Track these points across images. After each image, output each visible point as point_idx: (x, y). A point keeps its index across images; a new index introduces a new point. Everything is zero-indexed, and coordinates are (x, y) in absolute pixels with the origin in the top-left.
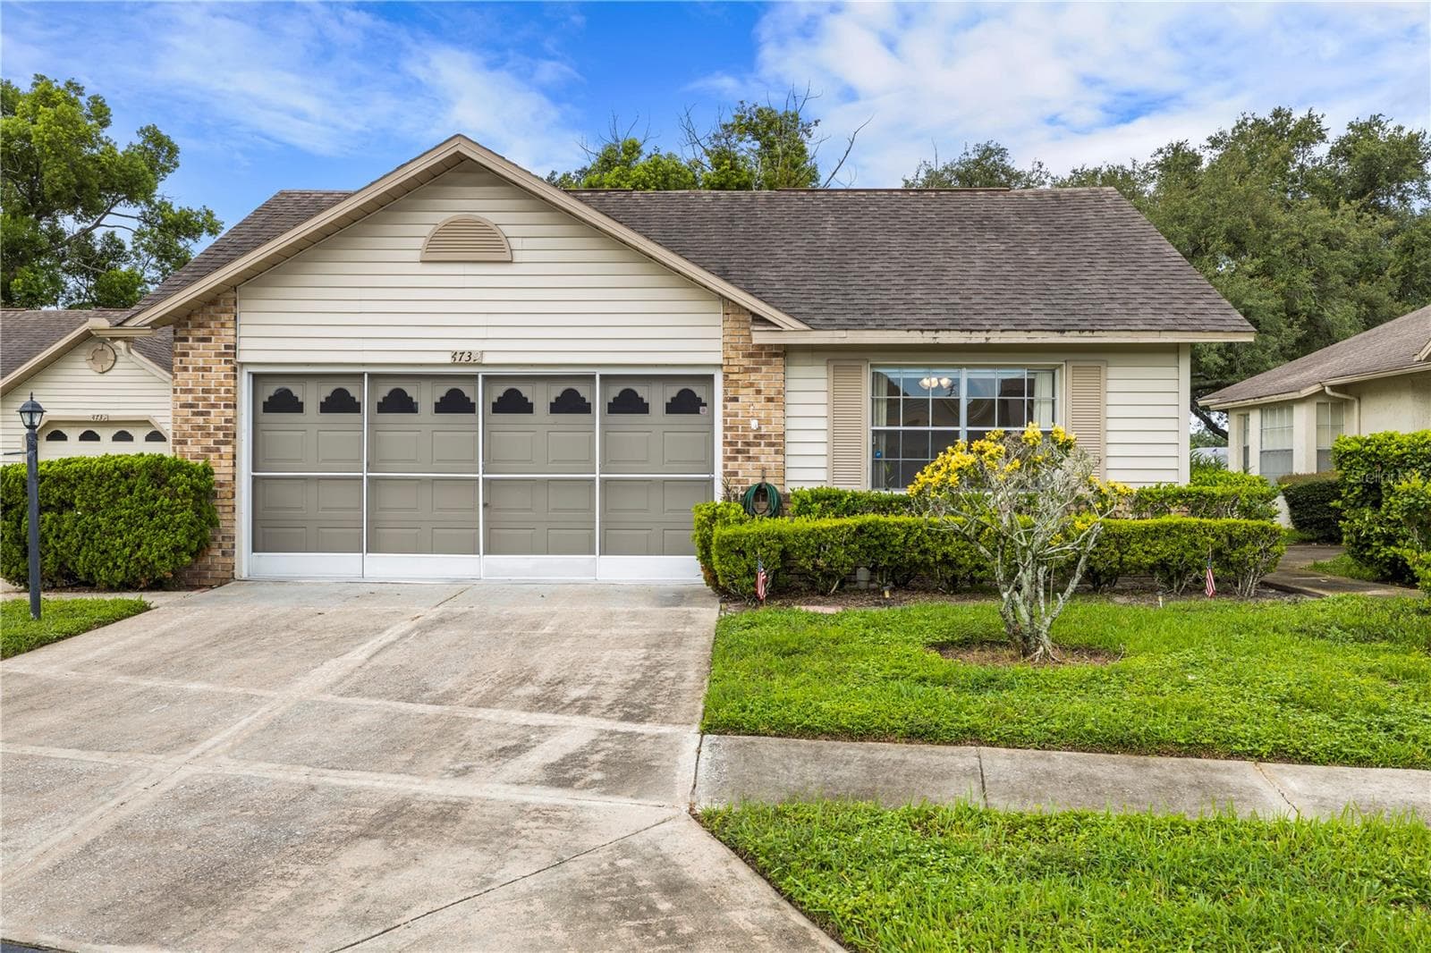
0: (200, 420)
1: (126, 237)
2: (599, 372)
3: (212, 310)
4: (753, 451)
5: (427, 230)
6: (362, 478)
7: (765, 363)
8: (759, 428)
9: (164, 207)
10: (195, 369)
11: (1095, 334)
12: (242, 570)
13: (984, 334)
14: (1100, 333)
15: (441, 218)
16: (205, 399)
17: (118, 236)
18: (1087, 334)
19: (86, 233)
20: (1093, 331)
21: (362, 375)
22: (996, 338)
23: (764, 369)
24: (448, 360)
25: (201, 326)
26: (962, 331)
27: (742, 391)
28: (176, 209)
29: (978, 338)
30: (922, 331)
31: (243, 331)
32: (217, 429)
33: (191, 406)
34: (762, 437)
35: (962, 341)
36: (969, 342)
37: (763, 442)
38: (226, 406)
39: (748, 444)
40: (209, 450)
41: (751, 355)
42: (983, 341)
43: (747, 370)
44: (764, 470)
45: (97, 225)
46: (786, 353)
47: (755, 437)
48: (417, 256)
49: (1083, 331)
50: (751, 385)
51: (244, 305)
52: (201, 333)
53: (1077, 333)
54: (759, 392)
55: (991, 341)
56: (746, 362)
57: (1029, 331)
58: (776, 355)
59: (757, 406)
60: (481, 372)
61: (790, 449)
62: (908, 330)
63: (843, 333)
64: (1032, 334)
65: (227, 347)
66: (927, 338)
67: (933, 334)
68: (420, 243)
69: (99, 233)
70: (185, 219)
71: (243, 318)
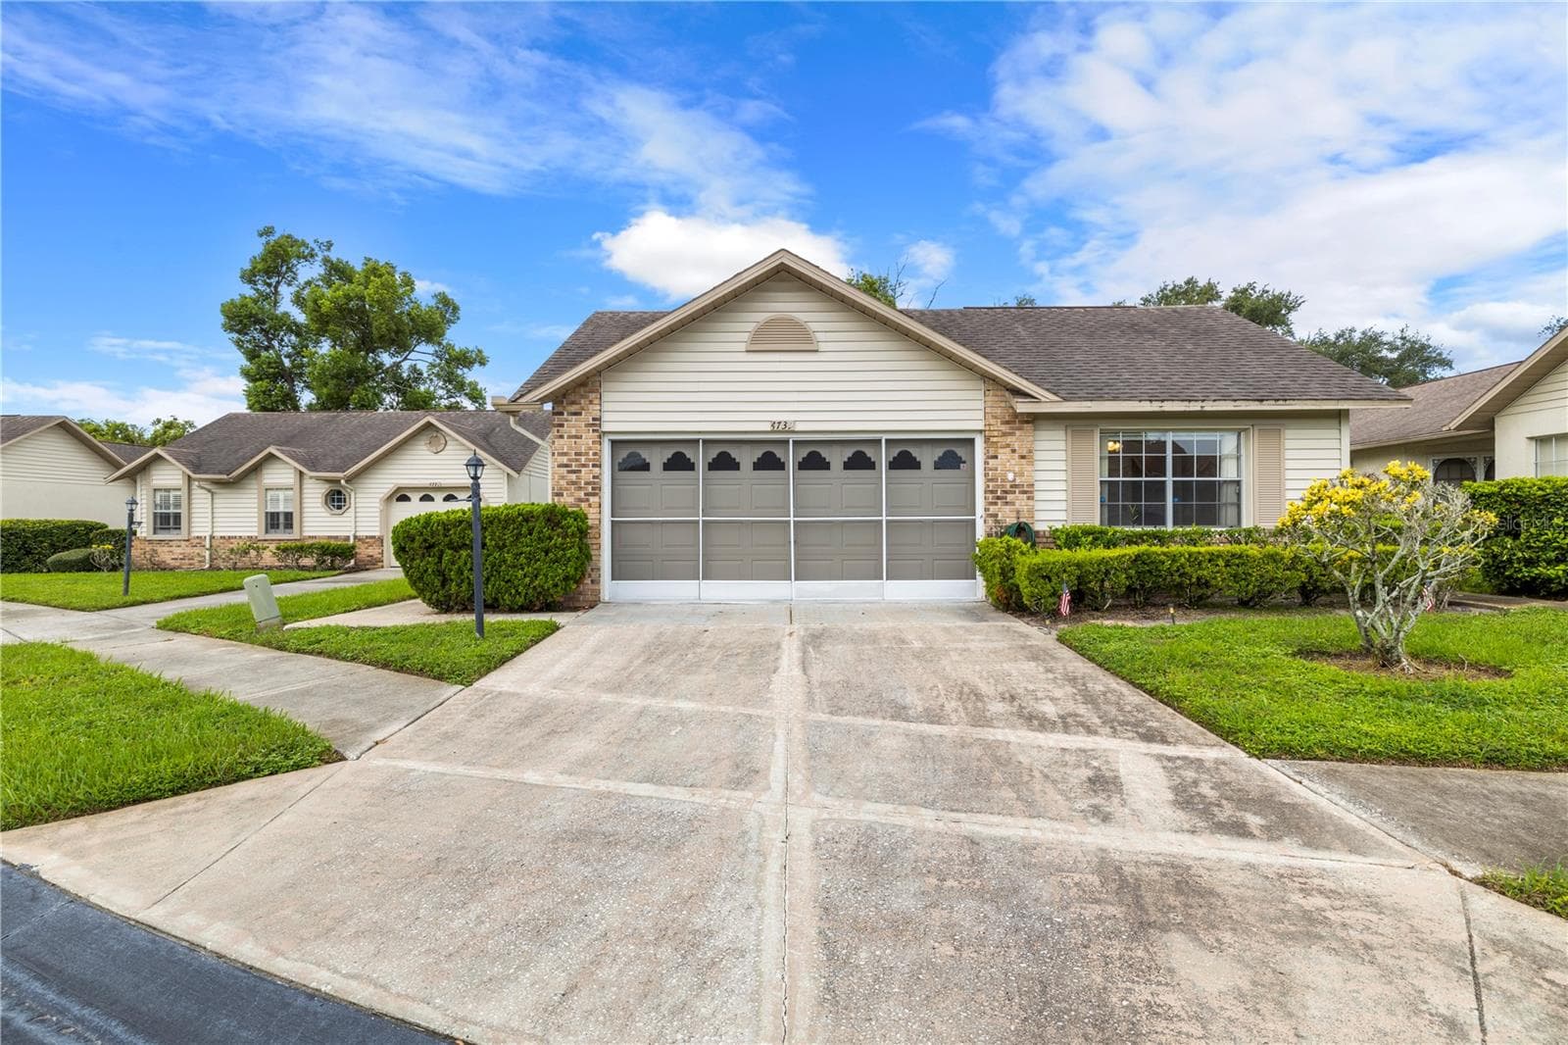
0: (573, 477)
1: (423, 367)
2: (884, 437)
3: (582, 390)
4: (1010, 497)
5: (751, 327)
6: (698, 522)
7: (1020, 429)
8: (1014, 480)
9: (450, 347)
10: (569, 437)
11: (1288, 402)
12: (605, 595)
13: (1200, 404)
14: (1292, 402)
15: (762, 317)
16: (577, 460)
17: (418, 367)
18: (1281, 402)
19: (398, 365)
20: (1286, 400)
21: (697, 441)
22: (1209, 407)
23: (1018, 433)
24: (768, 428)
25: (573, 403)
26: (1183, 401)
27: (1000, 451)
28: (457, 349)
29: (1195, 407)
30: (1151, 401)
31: (606, 406)
32: (587, 483)
33: (566, 466)
34: (1016, 486)
35: (1182, 409)
36: (1188, 409)
37: (1017, 490)
38: (594, 466)
39: (1006, 492)
40: (581, 500)
41: (1007, 423)
42: (1199, 409)
43: (1004, 434)
44: (1018, 512)
45: (405, 359)
46: (1034, 420)
47: (1011, 486)
48: (743, 347)
49: (1278, 400)
50: (1008, 446)
51: (605, 386)
52: (574, 408)
53: (1273, 402)
54: (1014, 451)
55: (1206, 409)
56: (1004, 428)
57: (1235, 400)
58: (1027, 422)
59: (1013, 462)
60: (792, 437)
61: (1038, 496)
62: (1140, 401)
64: (1238, 403)
65: (594, 419)
66: (1155, 407)
67: (1159, 404)
68: (746, 337)
69: (406, 365)
70: (464, 354)
71: (606, 396)
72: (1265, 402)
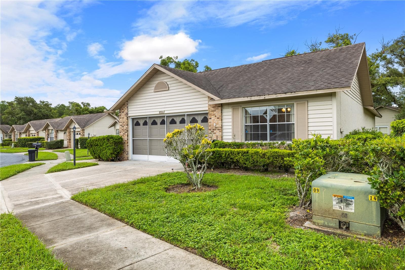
0: (123, 128)
2: (186, 114)
3: (124, 106)
4: (215, 131)
5: (155, 85)
6: (147, 139)
7: (217, 109)
8: (216, 126)
10: (122, 118)
11: (296, 93)
12: (130, 158)
13: (264, 96)
14: (297, 93)
15: (157, 82)
16: (123, 124)
18: (293, 93)
20: (295, 92)
21: (147, 117)
22: (267, 97)
23: (217, 110)
24: (158, 113)
25: (123, 109)
26: (258, 96)
27: (212, 116)
29: (262, 98)
30: (247, 97)
31: (129, 110)
32: (125, 130)
33: (122, 125)
34: (216, 128)
35: (258, 99)
36: (260, 99)
37: (217, 129)
38: (126, 125)
39: (213, 130)
40: (124, 134)
41: (214, 107)
42: (263, 98)
43: (213, 111)
44: (217, 136)
46: (222, 105)
47: (215, 128)
48: (153, 91)
49: (292, 92)
50: (214, 115)
51: (129, 105)
52: (123, 111)
53: (290, 93)
54: (216, 116)
55: (266, 98)
56: (213, 109)
57: (276, 94)
58: (219, 107)
59: (215, 120)
60: (166, 115)
61: (224, 131)
62: (244, 97)
63: (228, 100)
64: (277, 95)
65: (126, 113)
67: (250, 98)
68: (153, 88)
71: (129, 107)
72: (287, 94)
